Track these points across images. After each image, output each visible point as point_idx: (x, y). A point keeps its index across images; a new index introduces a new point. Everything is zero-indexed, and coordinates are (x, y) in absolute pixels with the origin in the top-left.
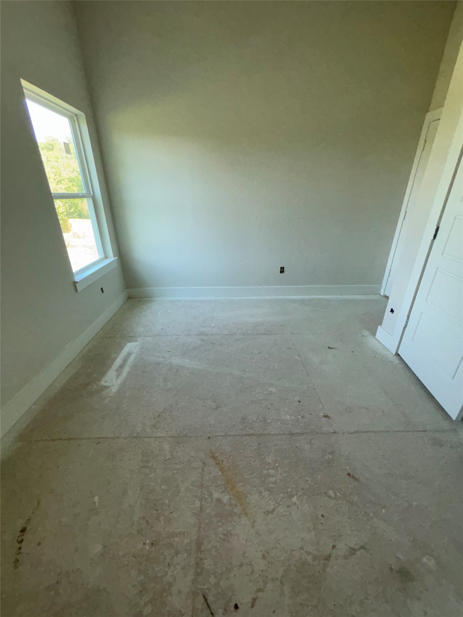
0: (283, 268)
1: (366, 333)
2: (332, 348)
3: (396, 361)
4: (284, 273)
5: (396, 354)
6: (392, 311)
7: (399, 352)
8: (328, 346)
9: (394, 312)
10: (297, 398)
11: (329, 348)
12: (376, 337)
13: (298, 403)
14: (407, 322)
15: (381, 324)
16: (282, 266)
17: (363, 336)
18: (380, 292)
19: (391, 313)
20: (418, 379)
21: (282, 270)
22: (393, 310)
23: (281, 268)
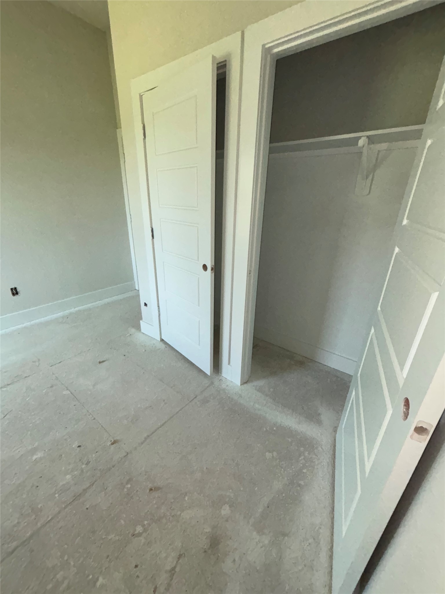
0: (15, 288)
1: (133, 330)
2: (103, 361)
3: (163, 346)
4: (19, 295)
5: (161, 341)
6: (146, 305)
7: (163, 338)
8: (98, 361)
9: (147, 305)
10: (76, 444)
11: (100, 363)
12: (142, 331)
13: (79, 449)
14: (159, 311)
15: (141, 319)
16: (13, 287)
17: (130, 335)
18: (135, 287)
19: (145, 307)
20: (181, 355)
21: (15, 292)
22: (146, 303)
23: (12, 289)
